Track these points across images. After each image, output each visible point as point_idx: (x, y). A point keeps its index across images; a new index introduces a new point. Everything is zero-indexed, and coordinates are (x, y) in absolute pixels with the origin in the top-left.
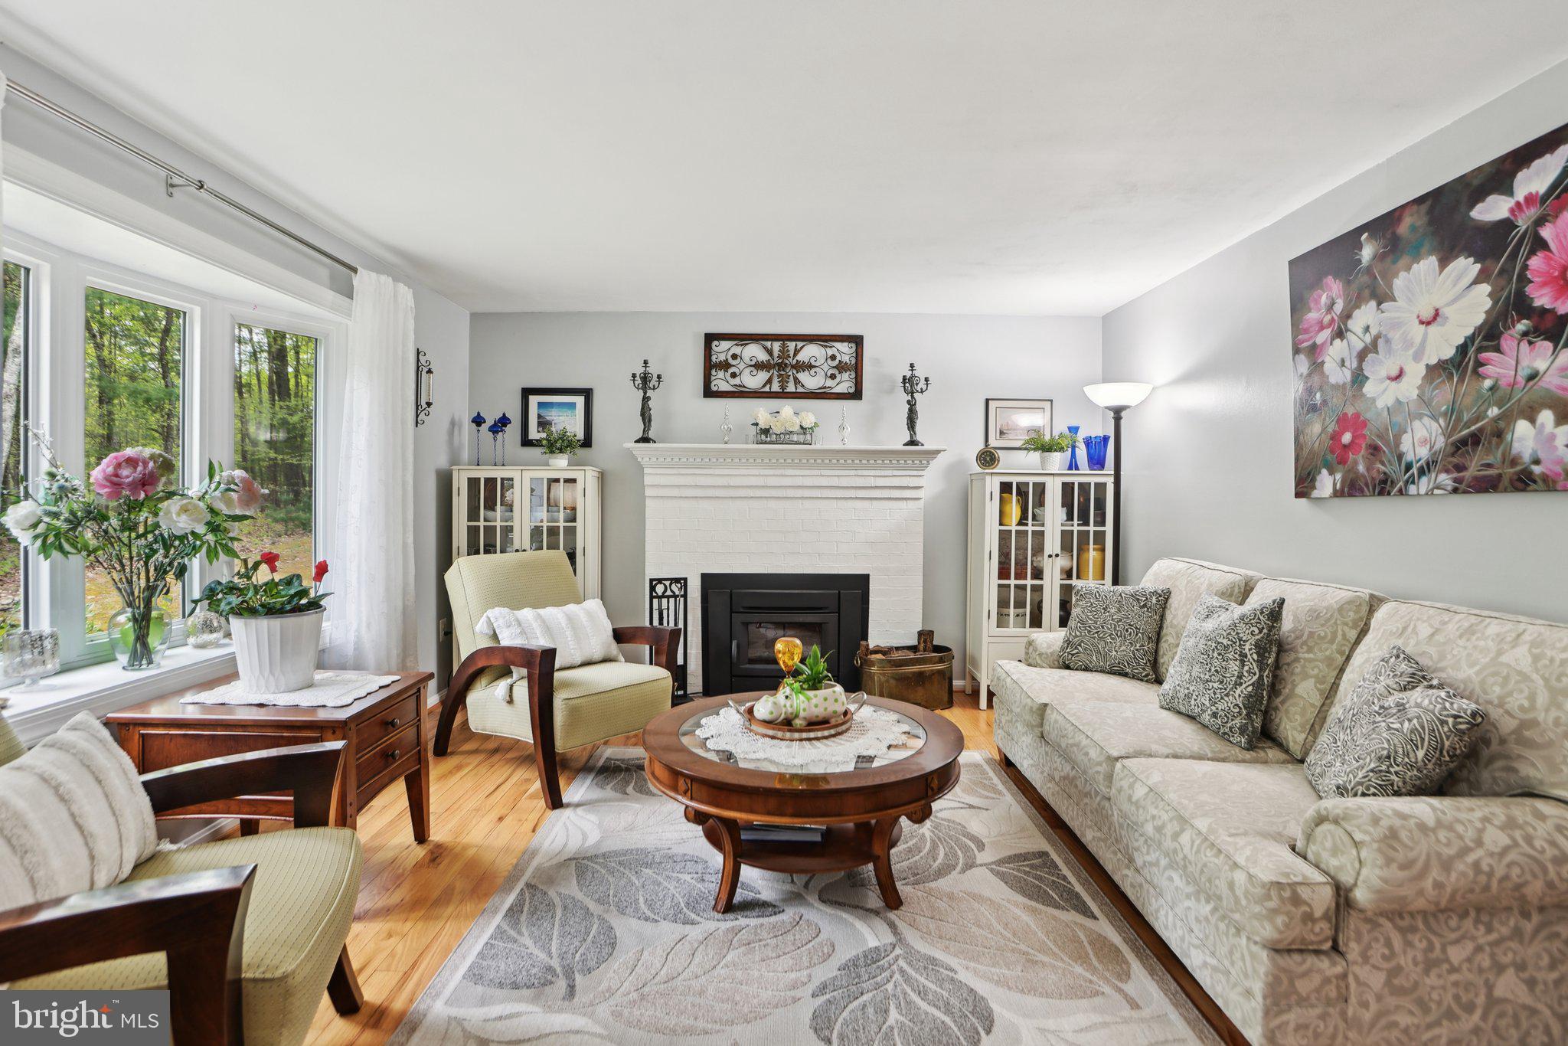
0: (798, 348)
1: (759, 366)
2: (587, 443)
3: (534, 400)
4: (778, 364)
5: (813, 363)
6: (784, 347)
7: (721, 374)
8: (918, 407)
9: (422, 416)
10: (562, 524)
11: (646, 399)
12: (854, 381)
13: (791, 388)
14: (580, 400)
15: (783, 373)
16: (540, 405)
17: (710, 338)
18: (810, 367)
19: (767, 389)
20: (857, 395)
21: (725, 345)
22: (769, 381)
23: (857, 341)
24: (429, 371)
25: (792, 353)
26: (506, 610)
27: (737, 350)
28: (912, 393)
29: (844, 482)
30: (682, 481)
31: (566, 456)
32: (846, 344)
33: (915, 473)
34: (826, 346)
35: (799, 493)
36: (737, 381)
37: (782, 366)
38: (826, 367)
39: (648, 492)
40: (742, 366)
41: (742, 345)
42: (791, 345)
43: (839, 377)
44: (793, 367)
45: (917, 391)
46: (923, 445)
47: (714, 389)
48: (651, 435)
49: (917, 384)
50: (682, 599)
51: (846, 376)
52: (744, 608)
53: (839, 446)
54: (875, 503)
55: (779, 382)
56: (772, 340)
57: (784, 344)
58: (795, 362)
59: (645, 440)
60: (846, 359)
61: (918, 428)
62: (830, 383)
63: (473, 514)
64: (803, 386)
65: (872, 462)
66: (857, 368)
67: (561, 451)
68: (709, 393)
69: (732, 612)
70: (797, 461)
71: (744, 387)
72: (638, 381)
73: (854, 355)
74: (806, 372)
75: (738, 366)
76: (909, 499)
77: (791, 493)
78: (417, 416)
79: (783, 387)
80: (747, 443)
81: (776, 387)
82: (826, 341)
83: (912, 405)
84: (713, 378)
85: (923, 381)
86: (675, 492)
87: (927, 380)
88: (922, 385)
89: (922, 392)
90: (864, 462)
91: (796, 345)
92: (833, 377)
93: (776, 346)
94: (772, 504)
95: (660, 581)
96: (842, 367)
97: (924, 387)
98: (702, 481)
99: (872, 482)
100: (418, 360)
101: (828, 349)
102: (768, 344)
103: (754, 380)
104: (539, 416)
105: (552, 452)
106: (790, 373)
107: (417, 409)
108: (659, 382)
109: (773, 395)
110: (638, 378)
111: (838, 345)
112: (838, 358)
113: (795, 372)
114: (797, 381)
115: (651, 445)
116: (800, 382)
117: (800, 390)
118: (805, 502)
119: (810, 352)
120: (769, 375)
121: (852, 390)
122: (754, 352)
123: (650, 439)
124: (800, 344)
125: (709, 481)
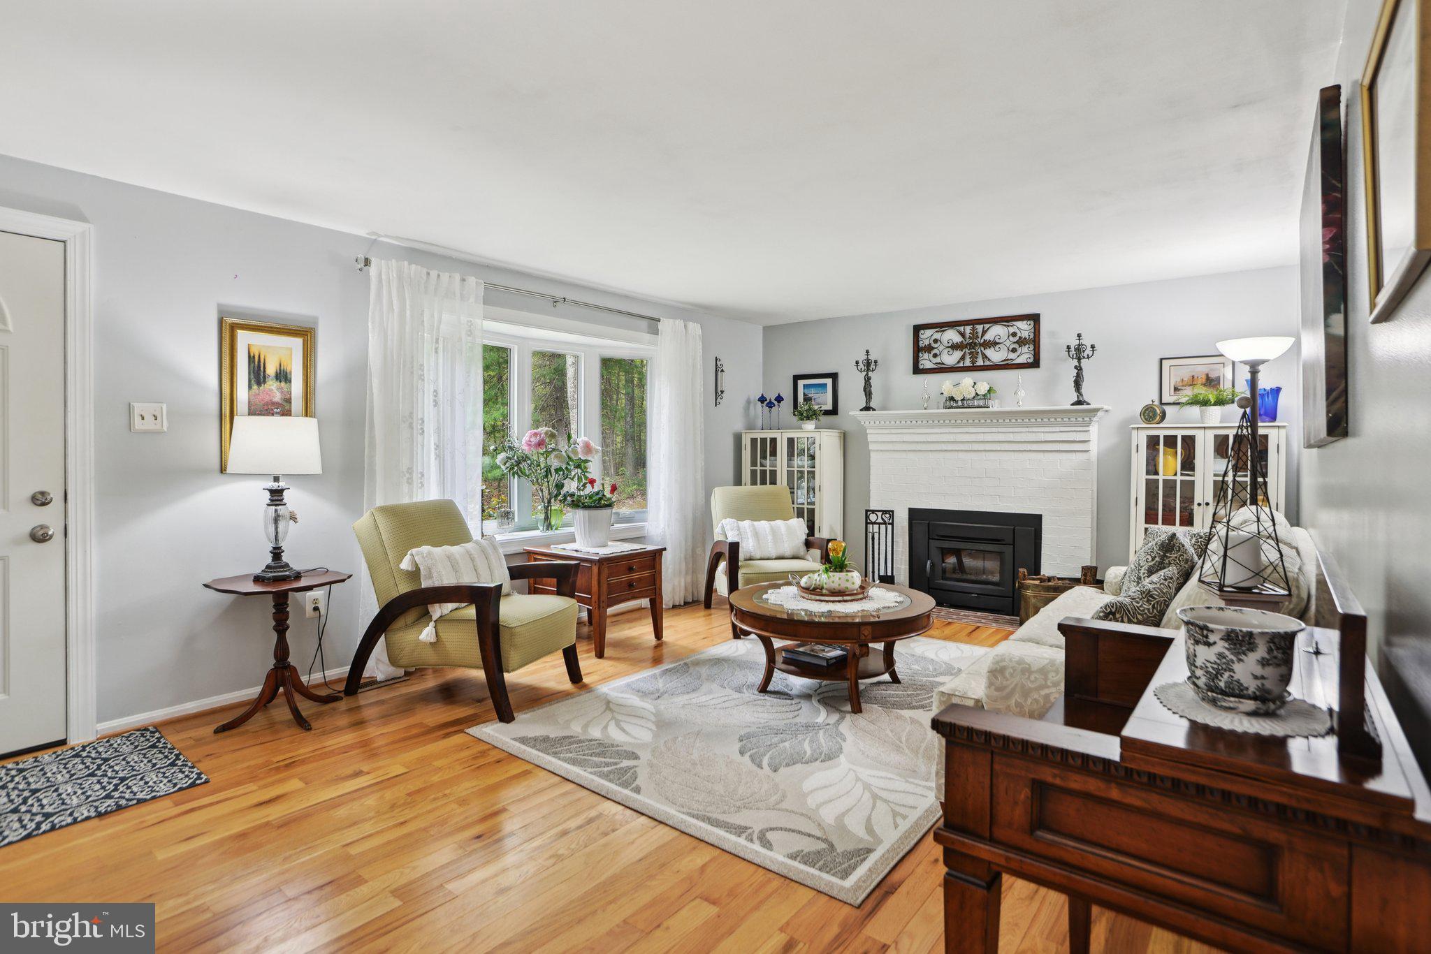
0: (985, 329)
1: (955, 347)
2: (834, 411)
3: (801, 383)
4: (970, 344)
5: (998, 341)
6: (973, 329)
7: (926, 355)
8: (1085, 373)
9: (719, 400)
10: (806, 469)
11: (868, 380)
12: (1033, 352)
13: (980, 362)
14: (829, 381)
15: (973, 351)
16: (805, 386)
17: (917, 329)
18: (996, 344)
19: (961, 365)
20: (1035, 364)
21: (928, 332)
22: (963, 358)
23: (1035, 318)
24: (722, 371)
25: (980, 335)
26: (734, 520)
27: (937, 336)
28: (1079, 359)
29: (1019, 438)
30: (894, 438)
31: (814, 422)
32: (1025, 322)
33: (1081, 429)
34: (1008, 326)
35: (981, 447)
36: (938, 360)
37: (972, 345)
38: (1008, 343)
39: (871, 447)
40: (941, 348)
41: (941, 331)
42: (980, 328)
43: (1019, 350)
44: (981, 345)
45: (1084, 358)
46: (1088, 404)
47: (921, 367)
48: (872, 405)
49: (1084, 351)
50: (890, 526)
51: (1025, 349)
52: (937, 535)
53: (1016, 408)
54: (1046, 454)
55: (970, 358)
56: (964, 325)
57: (973, 328)
58: (982, 341)
59: (867, 408)
60: (1025, 334)
61: (1083, 390)
62: (1012, 356)
63: (754, 463)
64: (989, 360)
65: (1039, 420)
66: (1035, 341)
67: (808, 418)
68: (917, 370)
69: (929, 539)
70: (977, 421)
71: (943, 364)
72: (861, 366)
73: (1033, 330)
74: (992, 349)
75: (939, 348)
76: (1078, 451)
77: (976, 447)
78: (716, 399)
79: (973, 362)
80: (938, 409)
81: (968, 363)
82: (1008, 321)
83: (1079, 369)
84: (920, 359)
85: (1089, 348)
86: (890, 447)
87: (1093, 347)
88: (1088, 351)
89: (1088, 357)
90: (1033, 420)
91: (984, 328)
92: (1014, 350)
93: (968, 329)
94: (961, 455)
95: (873, 512)
96: (1022, 342)
97: (1091, 354)
98: (907, 438)
99: (1042, 437)
100: (716, 365)
101: (1010, 328)
102: (961, 329)
103: (951, 359)
104: (804, 394)
105: (803, 420)
106: (979, 351)
107: (716, 395)
108: (876, 365)
109: (965, 369)
110: (861, 364)
111: (1019, 324)
112: (1019, 334)
113: (983, 349)
114: (984, 357)
115: (871, 412)
116: (986, 357)
117: (988, 363)
118: (987, 454)
119: (996, 332)
120: (963, 353)
121: (1031, 360)
122: (952, 336)
123: (871, 408)
124: (987, 326)
125: (917, 438)
